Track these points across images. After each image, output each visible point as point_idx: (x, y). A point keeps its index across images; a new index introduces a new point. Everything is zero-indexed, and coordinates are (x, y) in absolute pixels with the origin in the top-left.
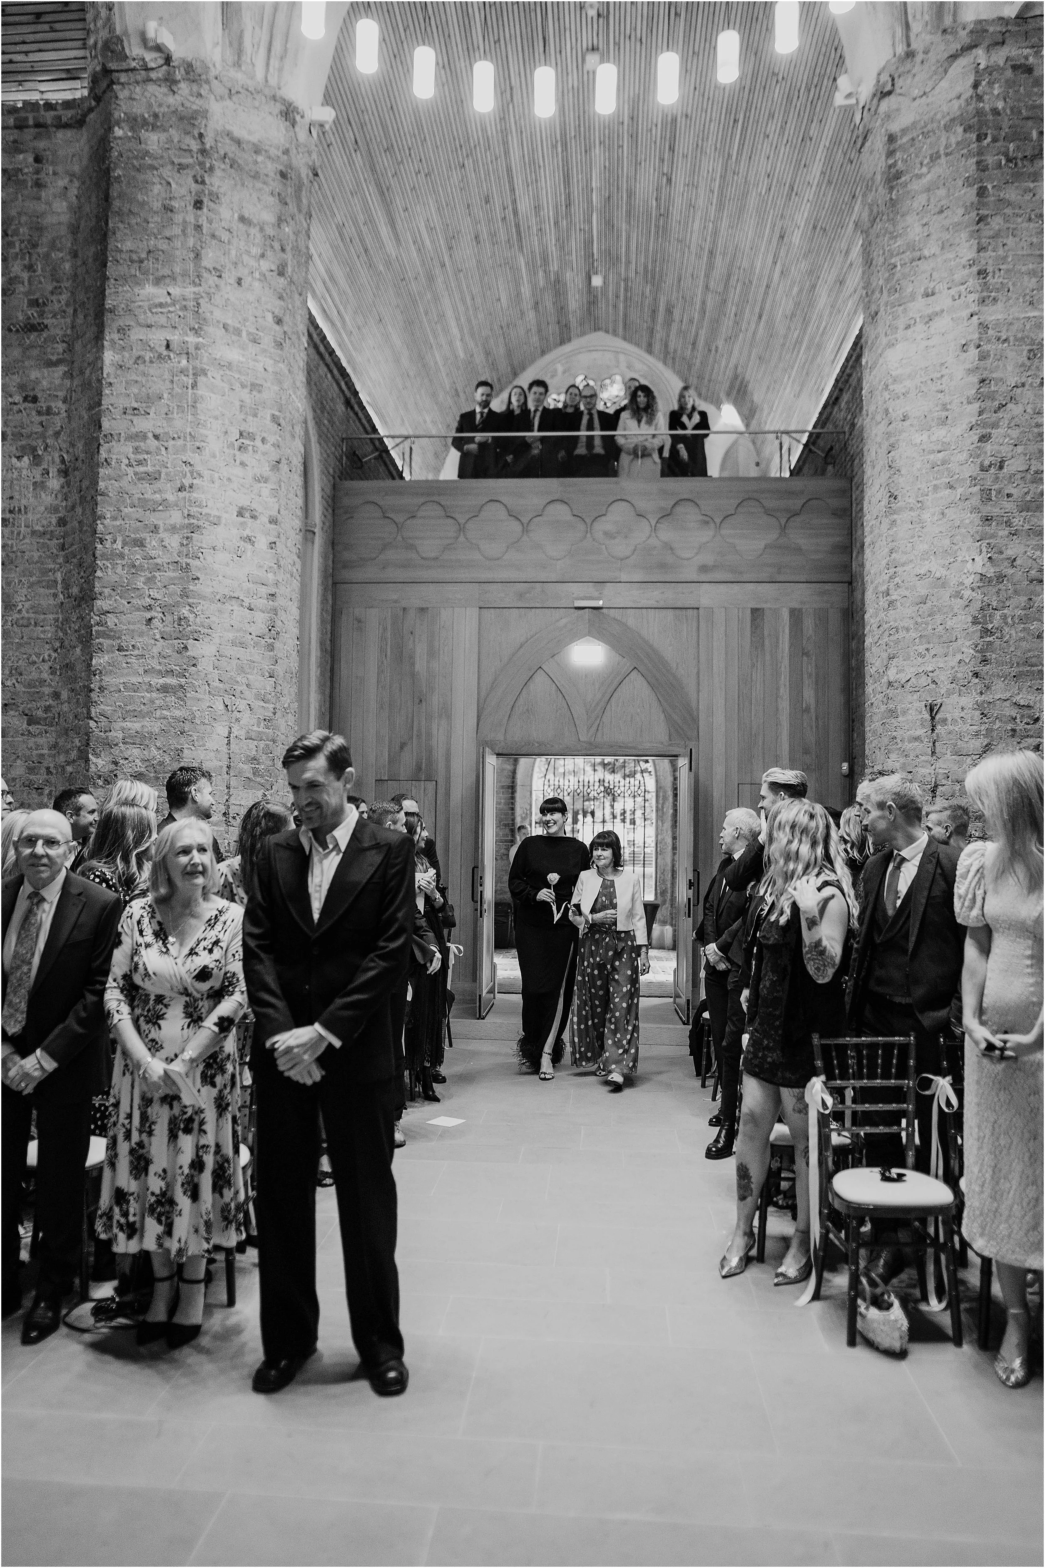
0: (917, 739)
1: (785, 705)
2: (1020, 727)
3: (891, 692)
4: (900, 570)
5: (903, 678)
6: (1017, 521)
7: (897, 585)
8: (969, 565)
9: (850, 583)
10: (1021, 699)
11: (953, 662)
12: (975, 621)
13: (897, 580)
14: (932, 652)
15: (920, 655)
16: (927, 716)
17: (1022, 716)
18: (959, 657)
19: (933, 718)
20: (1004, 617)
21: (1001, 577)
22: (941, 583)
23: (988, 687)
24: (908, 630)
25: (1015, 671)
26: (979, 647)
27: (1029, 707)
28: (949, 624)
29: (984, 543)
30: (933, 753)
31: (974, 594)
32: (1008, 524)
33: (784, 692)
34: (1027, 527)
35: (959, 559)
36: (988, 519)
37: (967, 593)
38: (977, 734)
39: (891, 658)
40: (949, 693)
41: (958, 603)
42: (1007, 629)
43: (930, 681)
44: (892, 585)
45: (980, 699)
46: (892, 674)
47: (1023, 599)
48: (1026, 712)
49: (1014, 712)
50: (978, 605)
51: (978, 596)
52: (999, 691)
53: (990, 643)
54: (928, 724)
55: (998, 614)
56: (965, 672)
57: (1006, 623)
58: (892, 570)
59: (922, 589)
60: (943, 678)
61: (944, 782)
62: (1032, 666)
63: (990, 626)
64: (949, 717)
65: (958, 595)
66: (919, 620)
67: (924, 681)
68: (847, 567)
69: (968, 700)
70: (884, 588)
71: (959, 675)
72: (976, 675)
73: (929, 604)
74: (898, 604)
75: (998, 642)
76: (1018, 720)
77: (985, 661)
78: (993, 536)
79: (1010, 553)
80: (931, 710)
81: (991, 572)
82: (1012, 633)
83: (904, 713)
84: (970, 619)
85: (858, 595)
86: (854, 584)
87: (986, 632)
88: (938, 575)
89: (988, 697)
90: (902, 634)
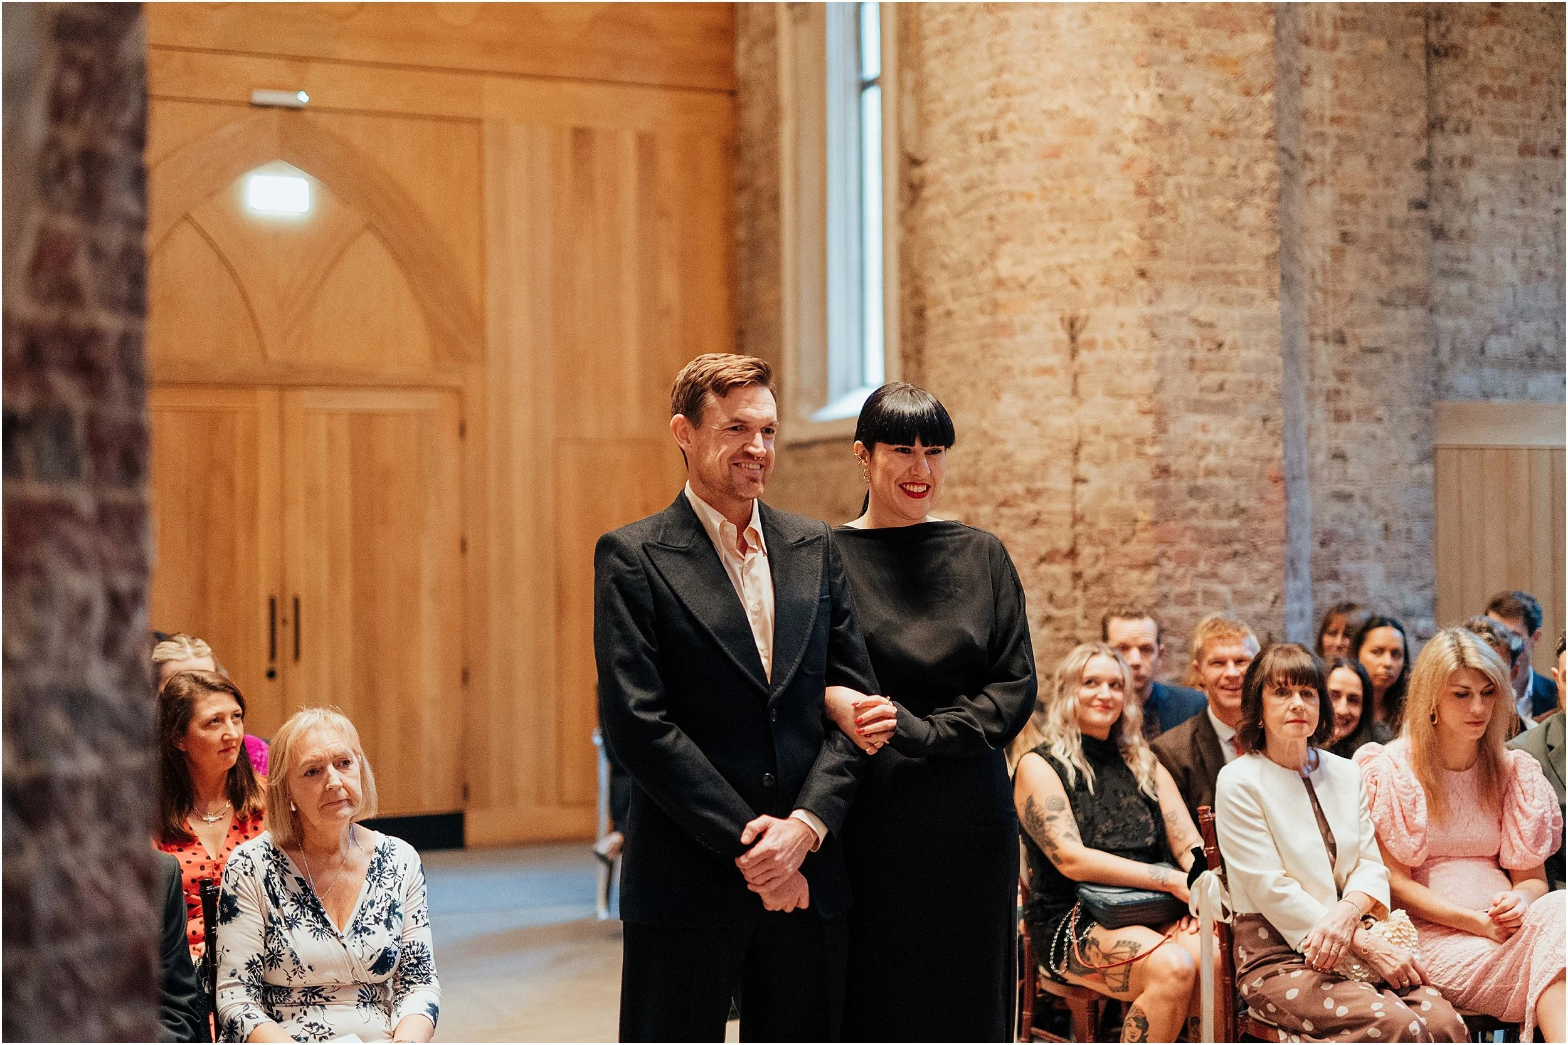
0: (1048, 371)
1: (631, 302)
2: (1201, 354)
3: (1001, 295)
4: (1016, 101)
5: (1023, 273)
6: (1194, 41)
7: (1012, 127)
8: (1130, 104)
9: (733, 94)
10: (1202, 312)
11: (1105, 251)
12: (1140, 191)
13: (1011, 117)
14: (1072, 235)
15: (1052, 239)
16: (1063, 335)
17: (1203, 339)
18: (1115, 245)
19: (1073, 339)
20: (1179, 187)
21: (1174, 126)
22: (1085, 128)
23: (1159, 293)
24: (1029, 197)
25: (1192, 270)
26: (1147, 232)
27: (1211, 325)
28: (1100, 192)
29: (1152, 72)
30: (1075, 393)
31: (1138, 149)
32: (1183, 44)
33: (630, 279)
34: (1206, 51)
35: (1114, 92)
36: (1156, 35)
37: (1128, 148)
38: (1145, 365)
39: (1001, 240)
40: (1099, 301)
41: (1112, 162)
42: (1182, 207)
43: (1066, 280)
44: (1002, 125)
45: (1147, 310)
46: (1004, 266)
47: (1202, 161)
48: (1207, 332)
49: (1192, 332)
50: (1145, 166)
51: (1144, 152)
52: (1175, 300)
53: (1160, 227)
54: (1066, 346)
55: (1171, 182)
56: (1124, 269)
57: (1181, 196)
58: (1001, 101)
59: (1053, 136)
60: (1090, 276)
61: (1092, 437)
62: (1214, 262)
63: (1161, 200)
64: (1100, 338)
65: (1111, 148)
66: (1048, 183)
67: (1058, 280)
68: (726, 66)
69: (1132, 312)
70: (986, 127)
71: (1116, 273)
72: (1142, 274)
73: (1065, 160)
74: (1013, 155)
75: (1171, 226)
76: (1198, 346)
77: (1155, 253)
78: (1164, 61)
79: (1185, 88)
80: (1072, 325)
81: (1162, 116)
82: (1189, 213)
83: (1026, 328)
84: (1131, 187)
85: (754, 117)
86: (743, 97)
87: (1157, 209)
88: (1079, 114)
89: (1160, 309)
90: (1019, 204)
